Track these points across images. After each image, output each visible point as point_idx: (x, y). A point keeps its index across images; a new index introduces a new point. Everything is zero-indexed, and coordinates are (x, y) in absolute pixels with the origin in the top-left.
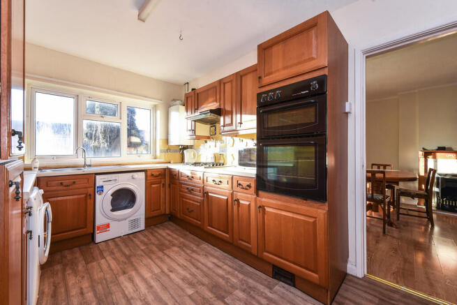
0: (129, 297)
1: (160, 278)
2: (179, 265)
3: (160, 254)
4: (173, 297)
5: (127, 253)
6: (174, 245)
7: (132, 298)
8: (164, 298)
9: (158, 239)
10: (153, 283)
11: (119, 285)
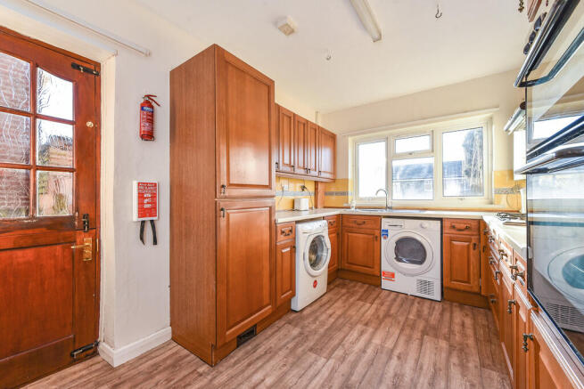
0: (344, 342)
1: (382, 352)
2: (417, 361)
3: (417, 335)
4: (364, 376)
5: (392, 312)
6: (447, 339)
7: (343, 345)
8: (357, 369)
9: (440, 321)
10: (370, 351)
11: (351, 329)
